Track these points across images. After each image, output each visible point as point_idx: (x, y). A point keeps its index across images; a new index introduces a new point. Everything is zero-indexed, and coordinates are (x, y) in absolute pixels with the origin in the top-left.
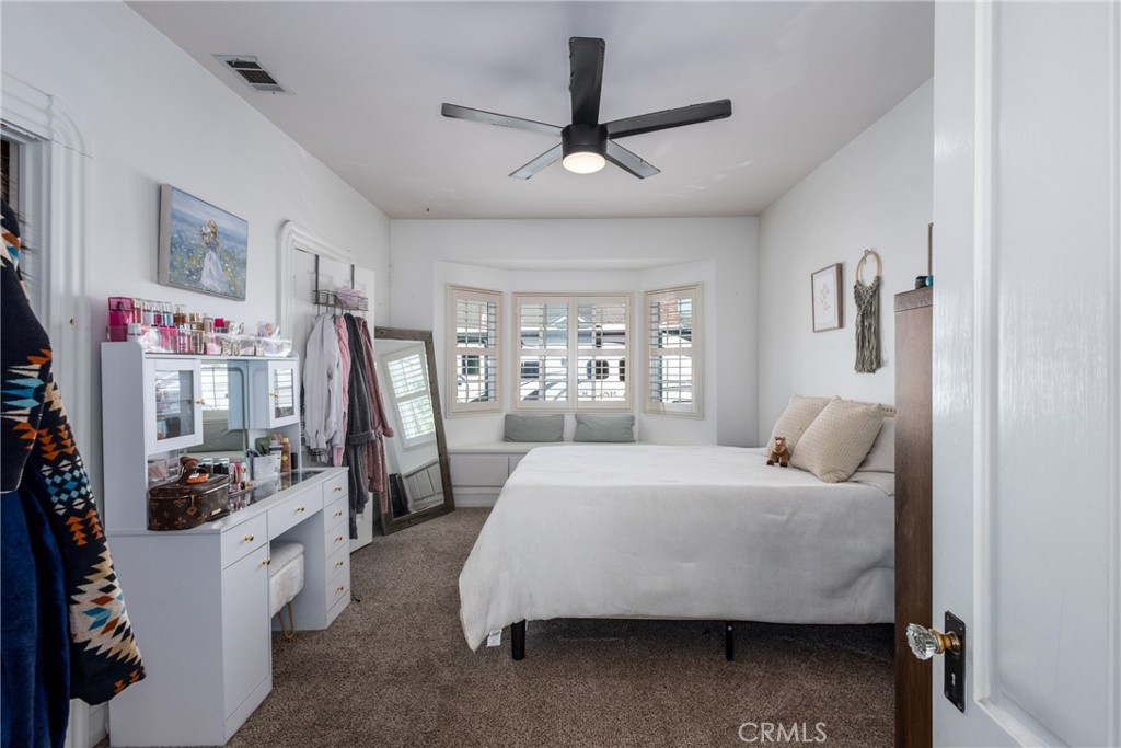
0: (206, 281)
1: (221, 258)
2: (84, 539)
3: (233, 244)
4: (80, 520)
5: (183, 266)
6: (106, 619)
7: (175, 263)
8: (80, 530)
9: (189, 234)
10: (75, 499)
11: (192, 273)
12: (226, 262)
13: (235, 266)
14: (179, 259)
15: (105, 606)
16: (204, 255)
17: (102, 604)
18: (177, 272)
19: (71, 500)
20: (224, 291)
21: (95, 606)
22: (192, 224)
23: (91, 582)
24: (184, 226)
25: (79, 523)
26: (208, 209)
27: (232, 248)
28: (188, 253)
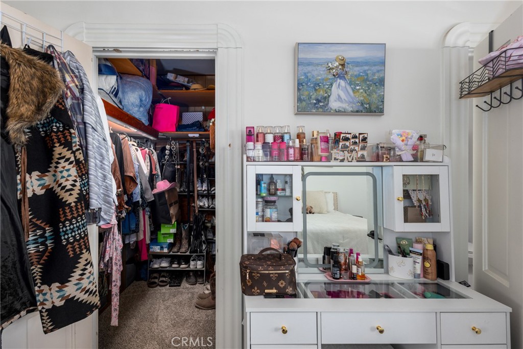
0: (334, 104)
1: (350, 84)
2: (73, 254)
3: (366, 68)
4: (71, 246)
5: (310, 98)
6: (81, 287)
7: (302, 97)
8: (72, 250)
9: (315, 73)
10: (70, 238)
11: (318, 101)
12: (358, 85)
13: (369, 86)
14: (306, 93)
15: (81, 282)
16: (332, 85)
17: (80, 281)
18: (304, 103)
19: (69, 238)
20: (355, 109)
21: (78, 282)
22: (318, 65)
23: (75, 272)
24: (310, 68)
25: (71, 247)
26: (334, 48)
27: (365, 71)
28: (314, 87)
